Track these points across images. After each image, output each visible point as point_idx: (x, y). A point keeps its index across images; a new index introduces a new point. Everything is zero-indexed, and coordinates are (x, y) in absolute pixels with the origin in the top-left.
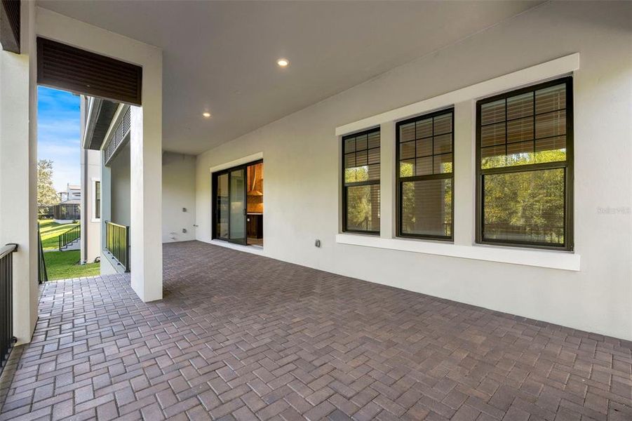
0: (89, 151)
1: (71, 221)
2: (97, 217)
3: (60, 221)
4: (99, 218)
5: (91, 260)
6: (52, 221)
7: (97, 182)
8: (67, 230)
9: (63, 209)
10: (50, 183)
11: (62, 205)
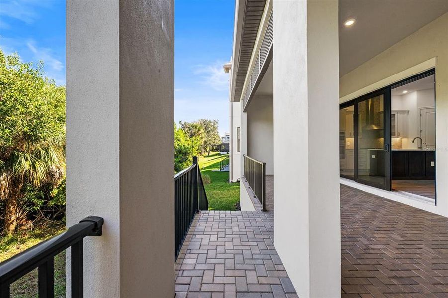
0: (234, 103)
1: (226, 153)
2: (239, 151)
3: (222, 153)
4: (239, 152)
5: (235, 181)
6: (218, 153)
7: (238, 128)
8: (224, 158)
9: (223, 146)
10: (218, 132)
11: (222, 144)
